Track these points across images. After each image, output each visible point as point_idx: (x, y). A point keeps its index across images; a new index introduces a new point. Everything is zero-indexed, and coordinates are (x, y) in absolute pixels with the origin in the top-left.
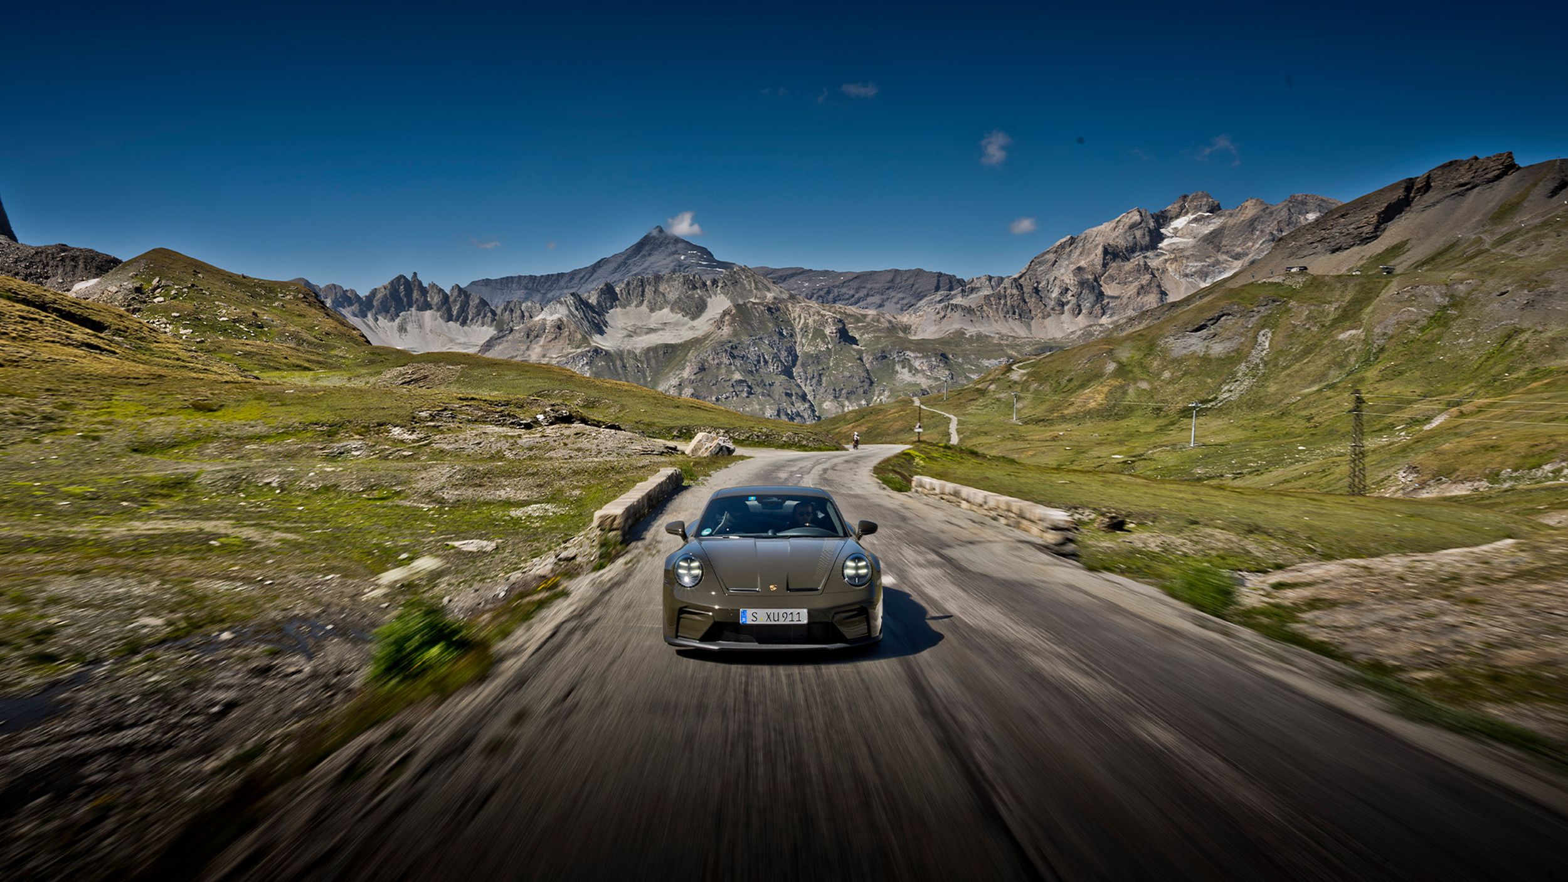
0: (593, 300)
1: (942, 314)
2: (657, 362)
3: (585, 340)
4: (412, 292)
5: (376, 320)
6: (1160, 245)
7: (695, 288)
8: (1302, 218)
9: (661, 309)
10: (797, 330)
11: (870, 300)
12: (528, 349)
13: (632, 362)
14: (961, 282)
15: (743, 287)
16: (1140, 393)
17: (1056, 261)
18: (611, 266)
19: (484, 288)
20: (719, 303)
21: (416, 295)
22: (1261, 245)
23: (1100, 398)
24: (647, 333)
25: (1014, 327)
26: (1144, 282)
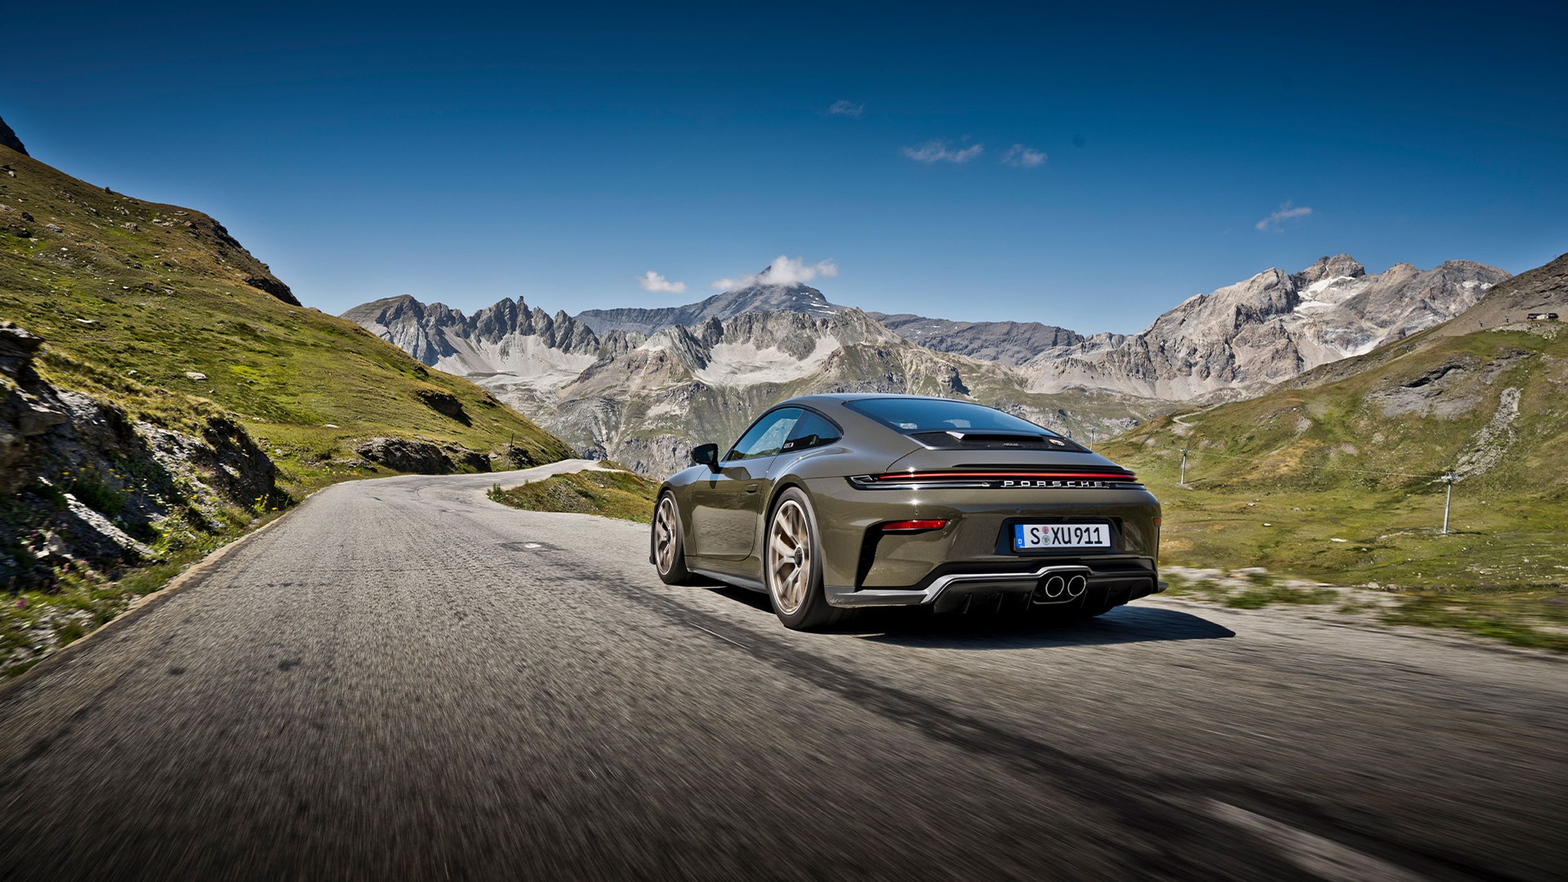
0: (699, 334)
1: (1061, 368)
2: (760, 401)
3: (687, 373)
4: (517, 316)
5: (479, 341)
6: (1296, 309)
7: (803, 327)
8: (1458, 286)
9: (767, 347)
10: (908, 377)
11: (984, 351)
12: (628, 379)
13: (734, 399)
14: (1079, 338)
15: (854, 329)
16: (1345, 459)
17: (1184, 320)
18: (722, 304)
19: (593, 318)
20: (828, 344)
21: (520, 318)
22: (1411, 312)
23: (1293, 462)
24: (751, 371)
25: (1138, 387)
26: (1279, 347)
